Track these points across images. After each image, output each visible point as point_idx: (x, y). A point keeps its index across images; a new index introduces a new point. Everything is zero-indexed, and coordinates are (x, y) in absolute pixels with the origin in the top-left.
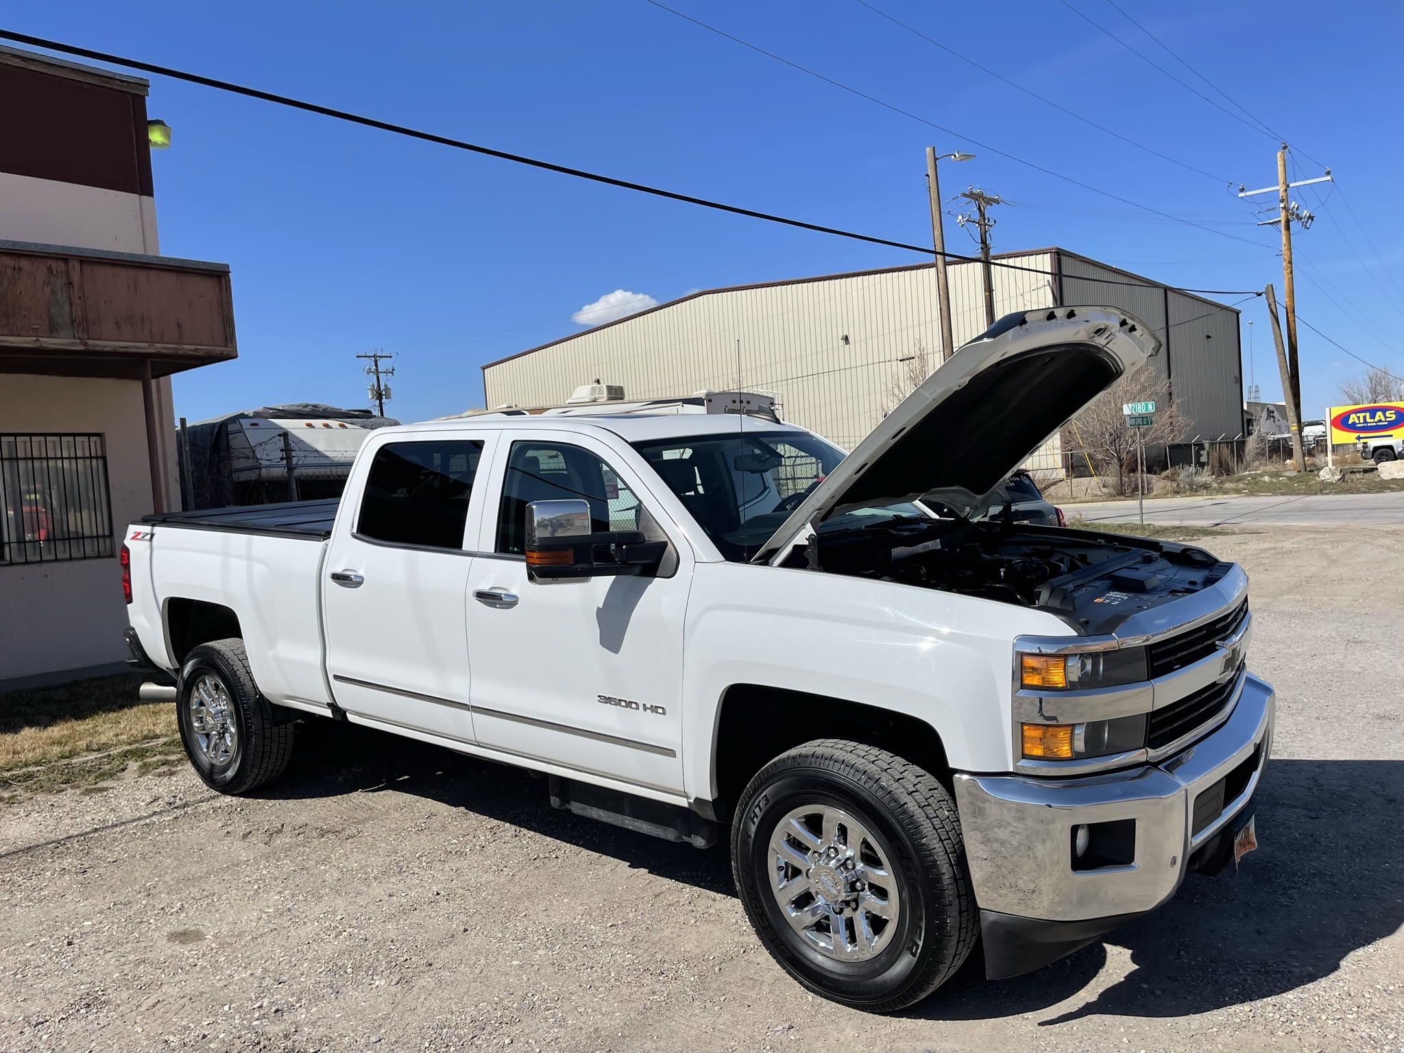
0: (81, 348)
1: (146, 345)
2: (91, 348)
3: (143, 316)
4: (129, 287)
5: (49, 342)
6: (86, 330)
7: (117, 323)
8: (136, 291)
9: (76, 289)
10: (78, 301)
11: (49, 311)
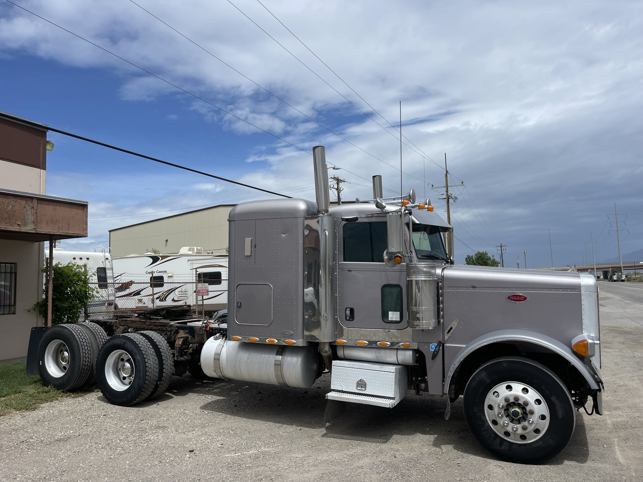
0: (35, 232)
1: (56, 231)
2: (38, 232)
3: (56, 220)
4: (53, 209)
5: (24, 229)
6: (36, 226)
7: (47, 223)
8: (55, 211)
9: (35, 209)
10: (35, 214)
11: (24, 217)
